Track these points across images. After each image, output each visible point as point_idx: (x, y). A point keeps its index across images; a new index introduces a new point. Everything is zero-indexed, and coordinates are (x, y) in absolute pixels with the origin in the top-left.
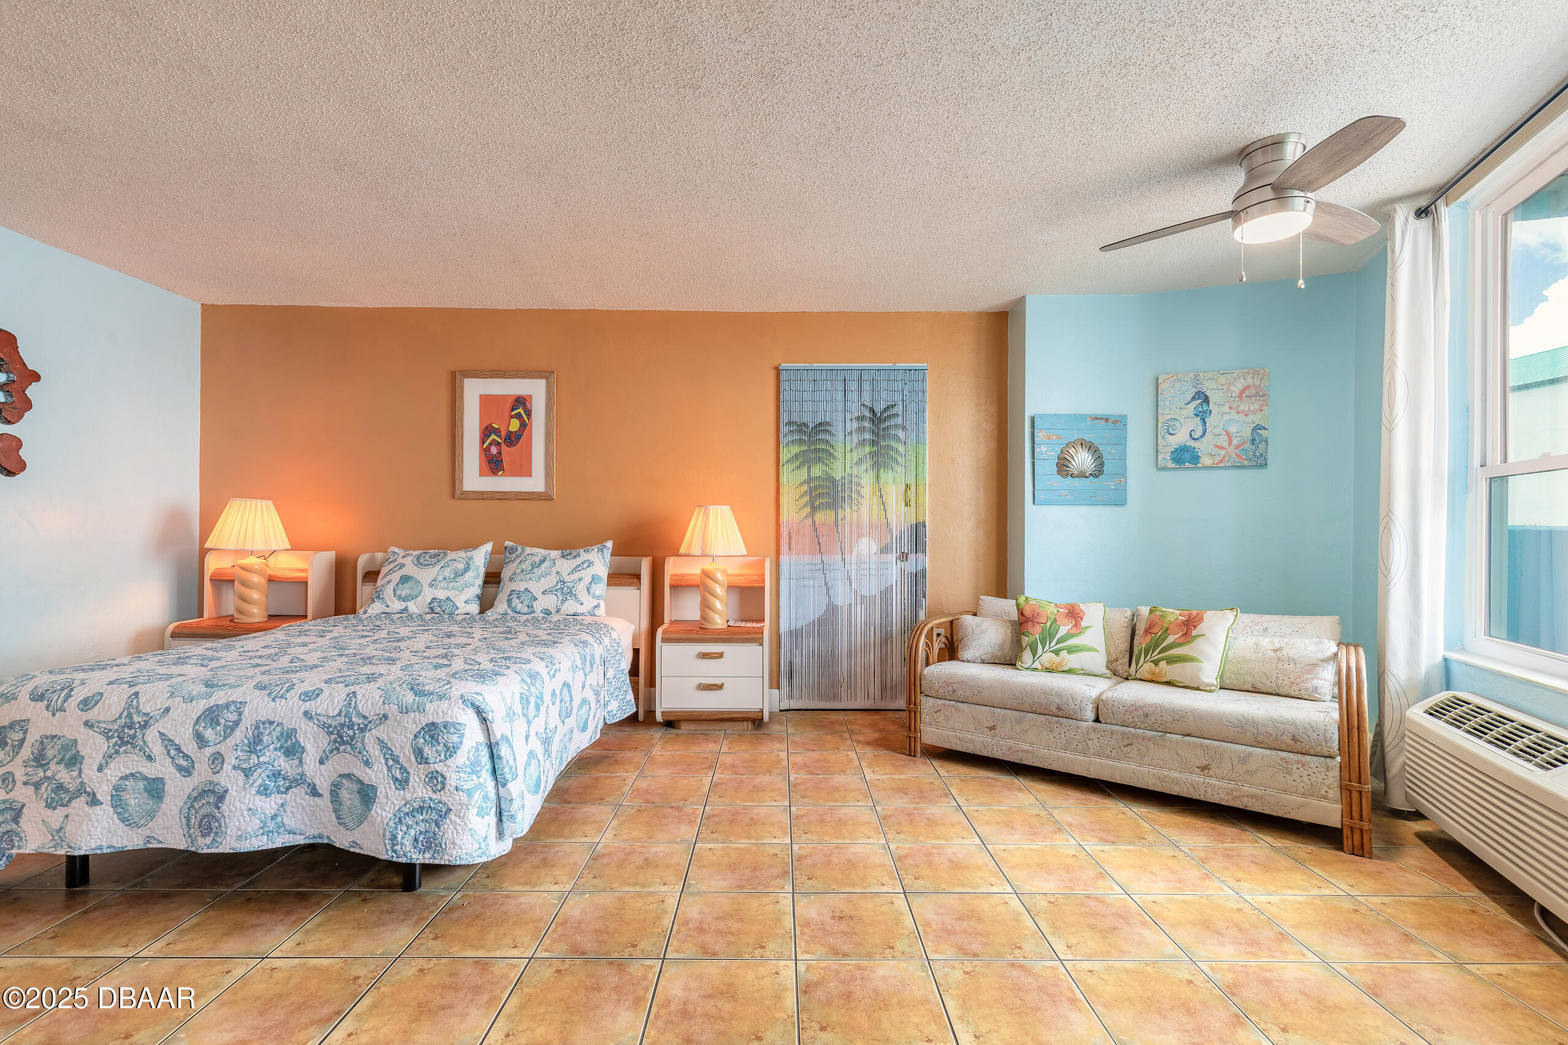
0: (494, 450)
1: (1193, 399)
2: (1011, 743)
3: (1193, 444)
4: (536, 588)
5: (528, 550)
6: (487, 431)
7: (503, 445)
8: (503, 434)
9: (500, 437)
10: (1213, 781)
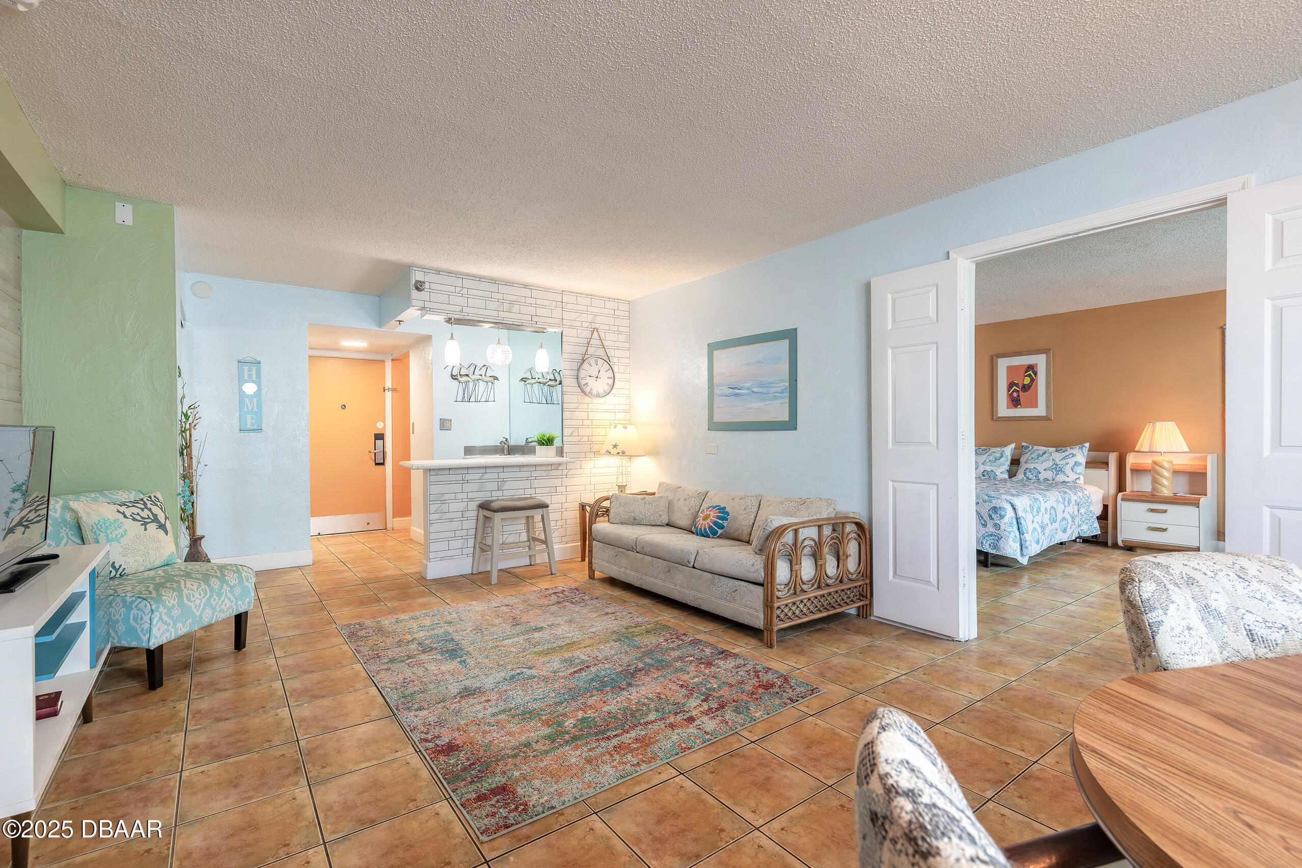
0: (1015, 395)
4: (1041, 467)
5: (1036, 447)
6: (1011, 385)
7: (1020, 391)
8: (1021, 386)
9: (1018, 387)
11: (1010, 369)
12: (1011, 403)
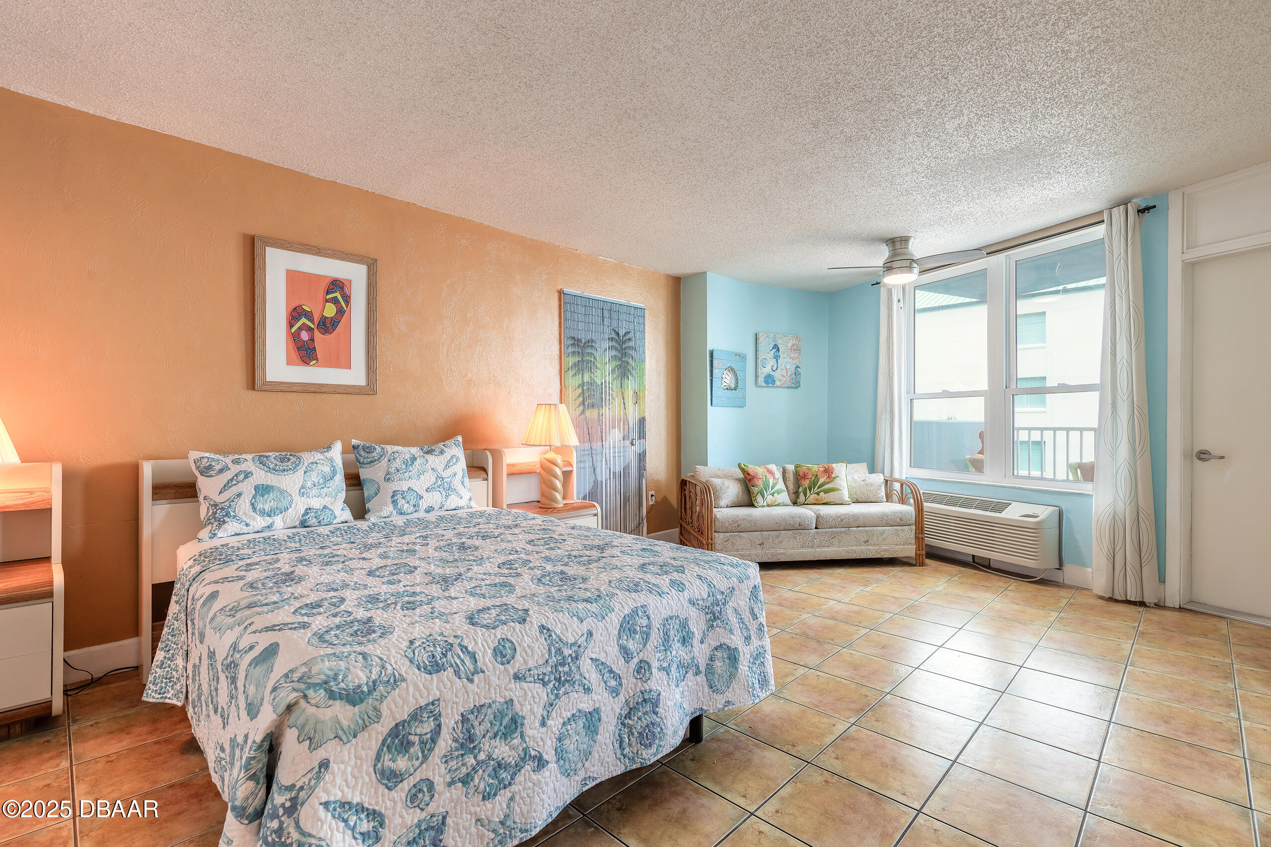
0: (305, 336)
1: (773, 348)
2: (773, 551)
3: (772, 373)
4: (419, 485)
5: (389, 448)
6: (295, 314)
7: (316, 331)
8: (316, 318)
9: (312, 321)
10: (870, 547)
11: (294, 278)
12: (295, 355)
